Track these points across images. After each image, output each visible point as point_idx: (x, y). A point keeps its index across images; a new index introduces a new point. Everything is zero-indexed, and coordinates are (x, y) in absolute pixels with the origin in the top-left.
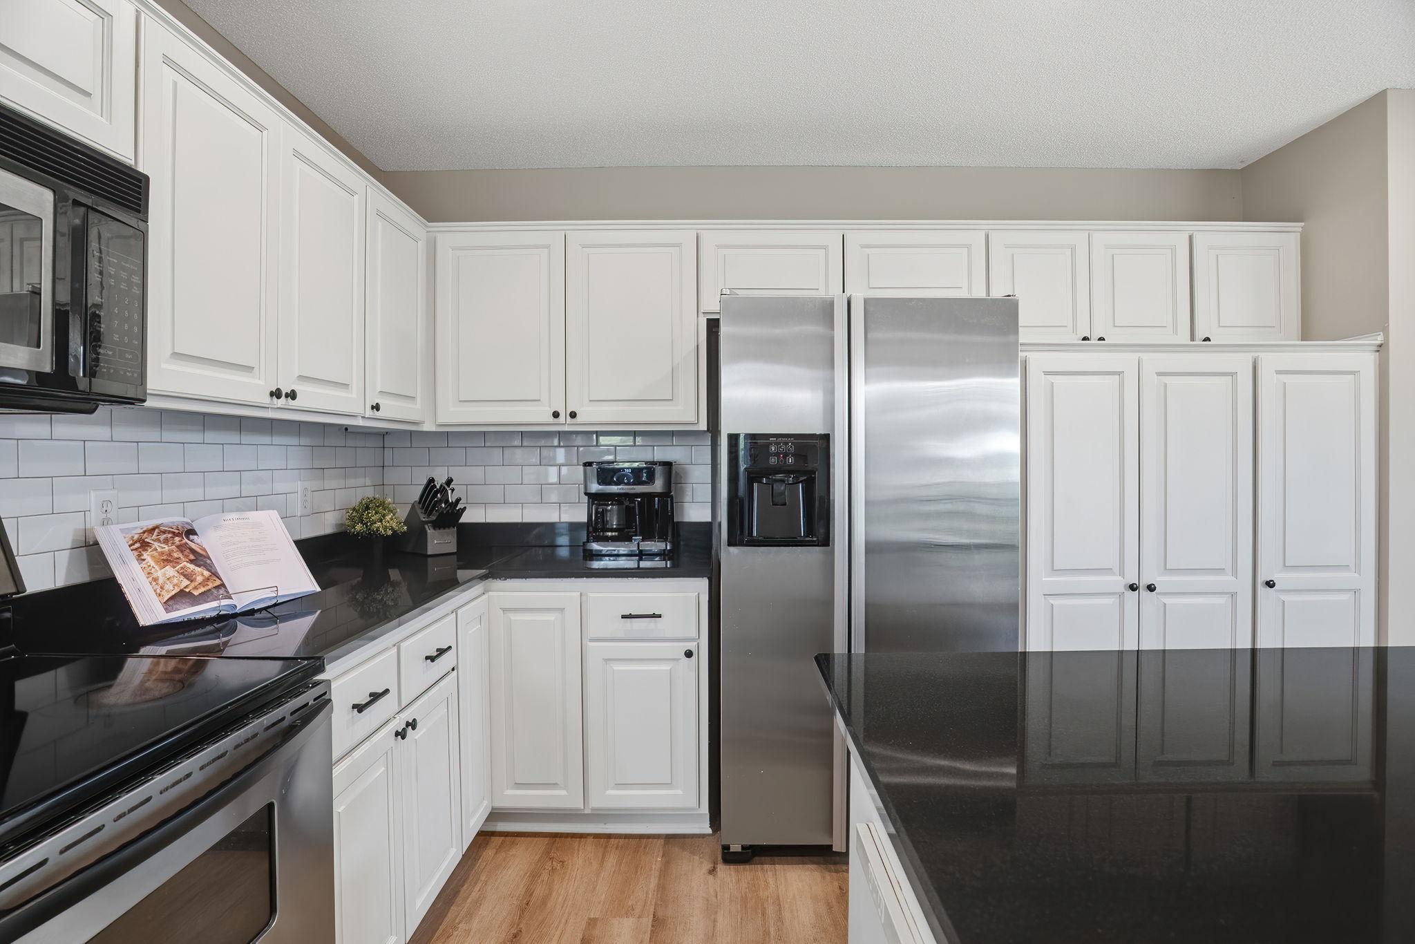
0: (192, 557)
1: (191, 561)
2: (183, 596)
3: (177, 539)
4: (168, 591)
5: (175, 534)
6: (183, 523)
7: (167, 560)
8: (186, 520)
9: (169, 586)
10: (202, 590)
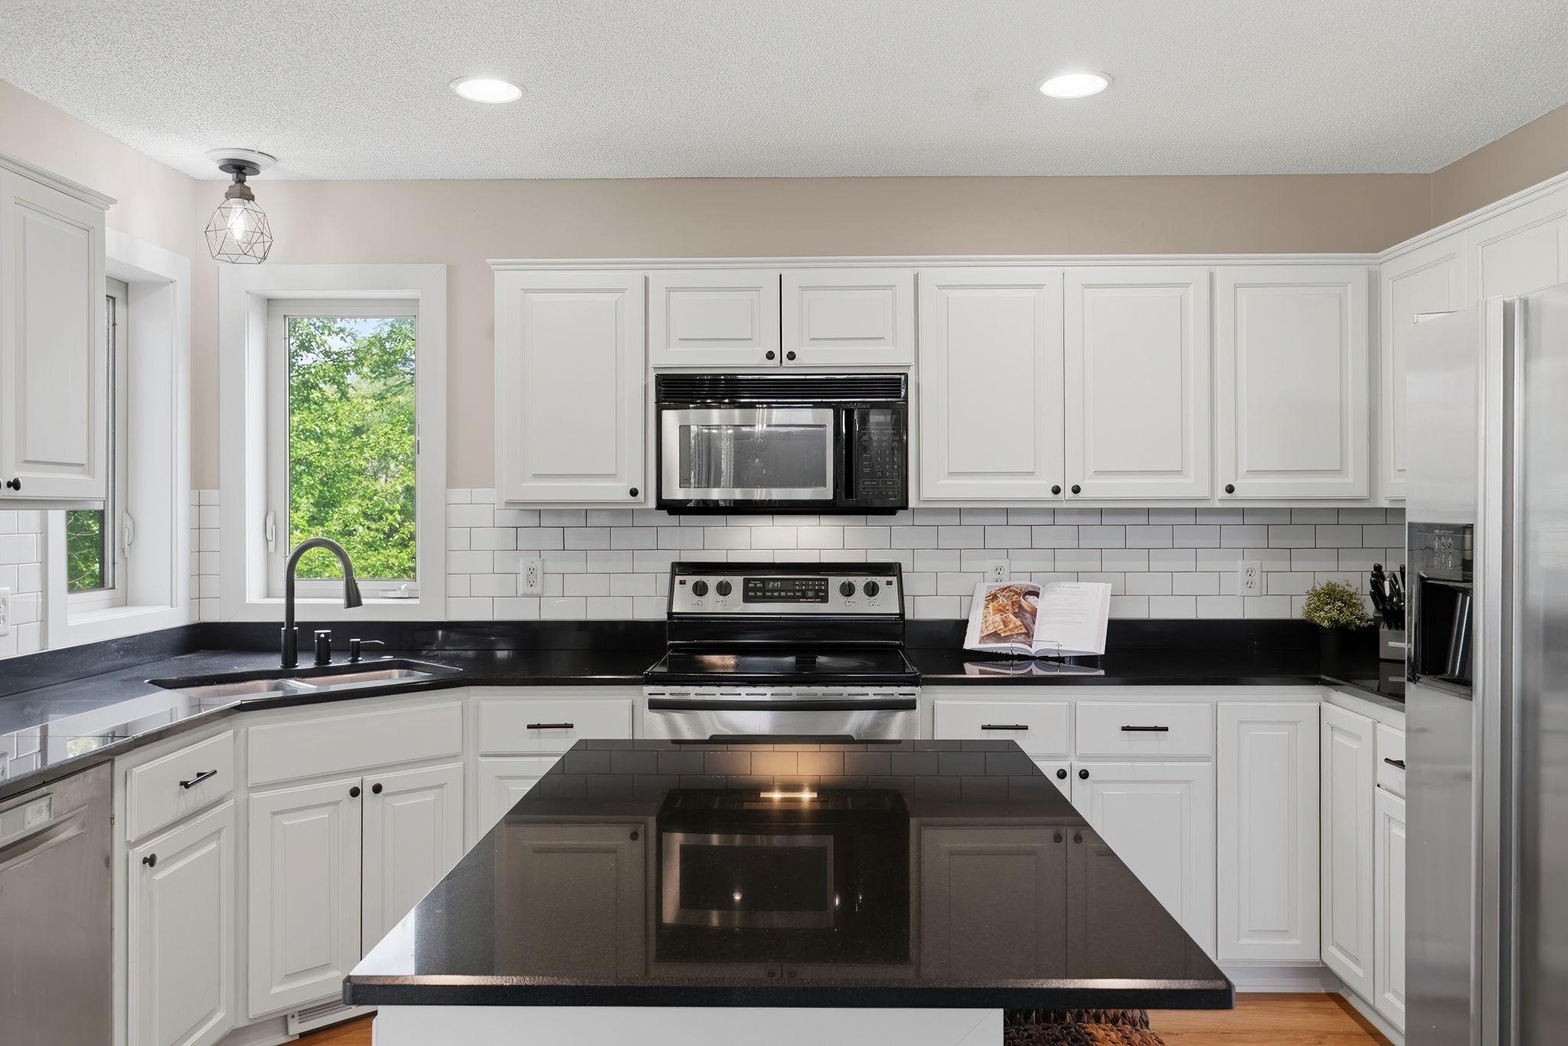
0: (1017, 610)
1: (1015, 614)
2: (995, 636)
3: (1016, 596)
4: (988, 630)
5: (1016, 593)
6: (1028, 586)
7: (1001, 610)
8: (1032, 584)
9: (991, 628)
10: (1008, 633)
